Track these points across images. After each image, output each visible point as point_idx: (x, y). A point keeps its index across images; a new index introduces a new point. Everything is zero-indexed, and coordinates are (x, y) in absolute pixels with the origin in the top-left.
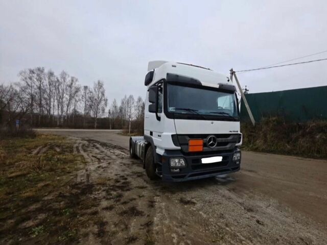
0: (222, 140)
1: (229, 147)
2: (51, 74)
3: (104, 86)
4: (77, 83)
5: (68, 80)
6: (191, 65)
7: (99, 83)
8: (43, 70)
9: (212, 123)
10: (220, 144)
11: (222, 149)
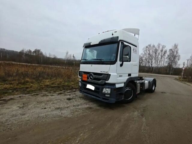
0: (96, 77)
1: (101, 82)
2: (154, 46)
3: (178, 47)
4: (165, 48)
5: (161, 47)
6: (108, 31)
7: (175, 45)
8: (151, 45)
9: (92, 66)
10: (95, 79)
11: (96, 83)
